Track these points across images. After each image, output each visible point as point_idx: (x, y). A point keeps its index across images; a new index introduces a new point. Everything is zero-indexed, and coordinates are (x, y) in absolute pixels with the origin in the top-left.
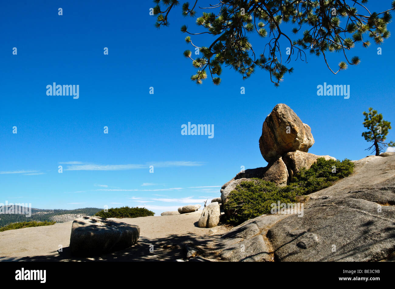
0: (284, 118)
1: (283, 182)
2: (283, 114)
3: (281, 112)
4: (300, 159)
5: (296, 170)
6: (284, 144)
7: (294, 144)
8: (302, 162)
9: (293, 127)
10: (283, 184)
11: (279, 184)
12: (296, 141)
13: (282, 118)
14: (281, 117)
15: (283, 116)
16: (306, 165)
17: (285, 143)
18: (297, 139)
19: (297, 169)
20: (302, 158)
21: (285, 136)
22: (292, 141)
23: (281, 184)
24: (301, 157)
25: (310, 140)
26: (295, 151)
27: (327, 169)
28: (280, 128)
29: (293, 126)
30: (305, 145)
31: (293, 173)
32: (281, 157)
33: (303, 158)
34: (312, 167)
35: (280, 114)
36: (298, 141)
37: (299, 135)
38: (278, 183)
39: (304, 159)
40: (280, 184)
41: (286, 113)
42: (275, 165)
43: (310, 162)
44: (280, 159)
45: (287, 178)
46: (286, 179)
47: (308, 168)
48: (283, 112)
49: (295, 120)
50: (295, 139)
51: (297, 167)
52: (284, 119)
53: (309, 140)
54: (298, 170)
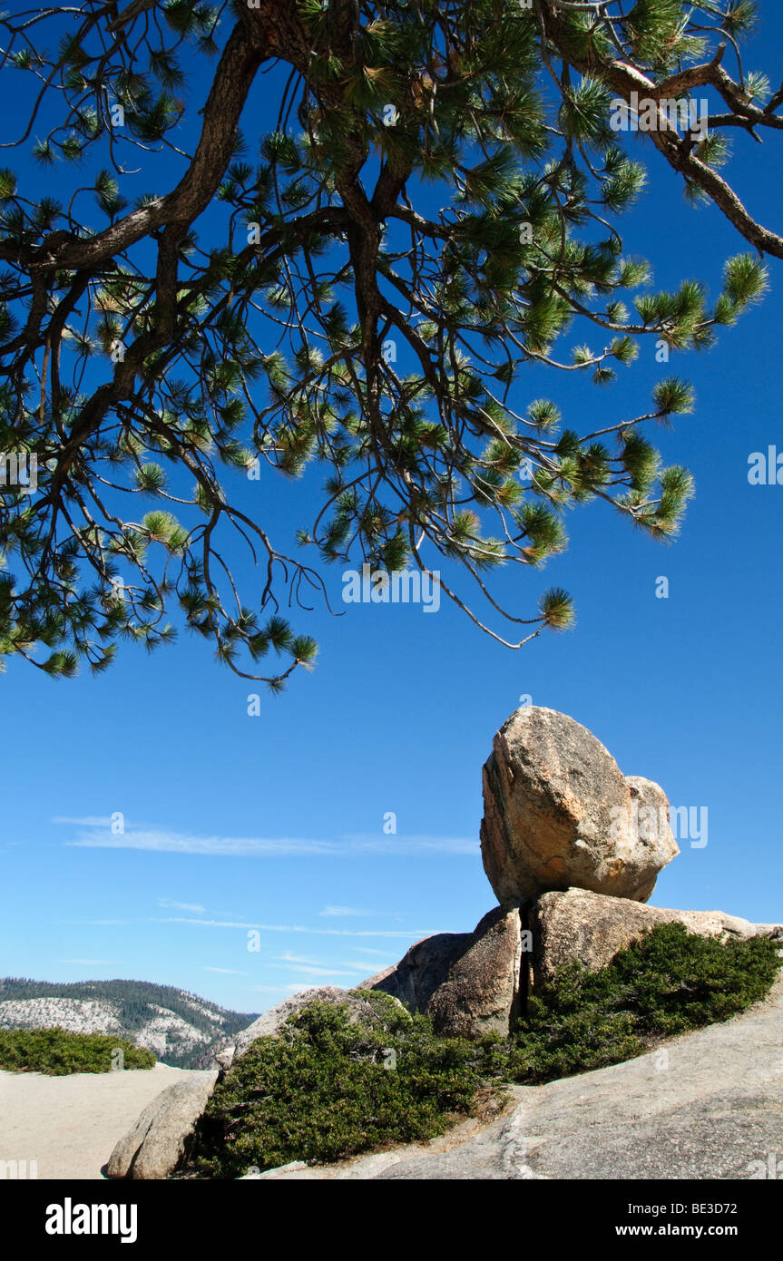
0: (527, 763)
1: (495, 1013)
2: (523, 748)
3: (516, 742)
4: (568, 928)
5: (546, 968)
6: (532, 860)
7: (569, 862)
8: (575, 937)
9: (558, 800)
10: (492, 1020)
11: (478, 1020)
12: (575, 851)
13: (520, 761)
14: (515, 761)
15: (523, 758)
16: (591, 952)
17: (539, 855)
18: (580, 843)
19: (549, 965)
20: (578, 920)
21: (533, 830)
22: (563, 851)
23: (485, 1018)
24: (575, 917)
25: (652, 847)
26: (565, 890)
27: (657, 980)
28: (514, 799)
29: (558, 795)
30: (631, 867)
31: (532, 978)
32: (517, 910)
33: (585, 921)
34: (617, 960)
35: (511, 747)
36: (585, 852)
37: (587, 827)
38: (474, 1015)
39: (584, 927)
40: (480, 1016)
41: (535, 745)
42: (490, 938)
43: (609, 940)
44: (509, 914)
45: (510, 998)
46: (505, 1002)
47: (598, 962)
48: (524, 743)
49: (574, 773)
50: (571, 842)
51: (548, 960)
52: (525, 769)
53: (645, 844)
54: (552, 969)
